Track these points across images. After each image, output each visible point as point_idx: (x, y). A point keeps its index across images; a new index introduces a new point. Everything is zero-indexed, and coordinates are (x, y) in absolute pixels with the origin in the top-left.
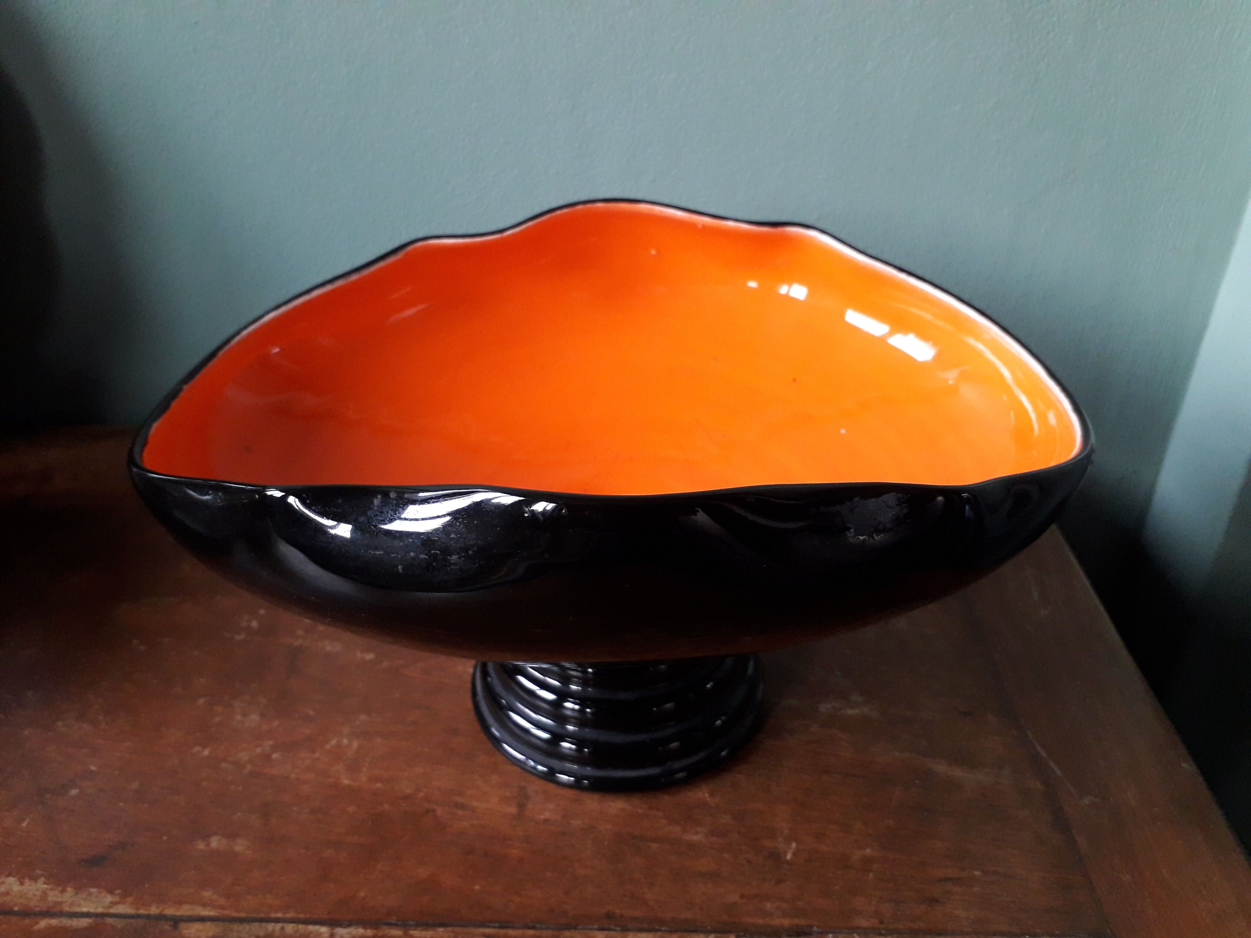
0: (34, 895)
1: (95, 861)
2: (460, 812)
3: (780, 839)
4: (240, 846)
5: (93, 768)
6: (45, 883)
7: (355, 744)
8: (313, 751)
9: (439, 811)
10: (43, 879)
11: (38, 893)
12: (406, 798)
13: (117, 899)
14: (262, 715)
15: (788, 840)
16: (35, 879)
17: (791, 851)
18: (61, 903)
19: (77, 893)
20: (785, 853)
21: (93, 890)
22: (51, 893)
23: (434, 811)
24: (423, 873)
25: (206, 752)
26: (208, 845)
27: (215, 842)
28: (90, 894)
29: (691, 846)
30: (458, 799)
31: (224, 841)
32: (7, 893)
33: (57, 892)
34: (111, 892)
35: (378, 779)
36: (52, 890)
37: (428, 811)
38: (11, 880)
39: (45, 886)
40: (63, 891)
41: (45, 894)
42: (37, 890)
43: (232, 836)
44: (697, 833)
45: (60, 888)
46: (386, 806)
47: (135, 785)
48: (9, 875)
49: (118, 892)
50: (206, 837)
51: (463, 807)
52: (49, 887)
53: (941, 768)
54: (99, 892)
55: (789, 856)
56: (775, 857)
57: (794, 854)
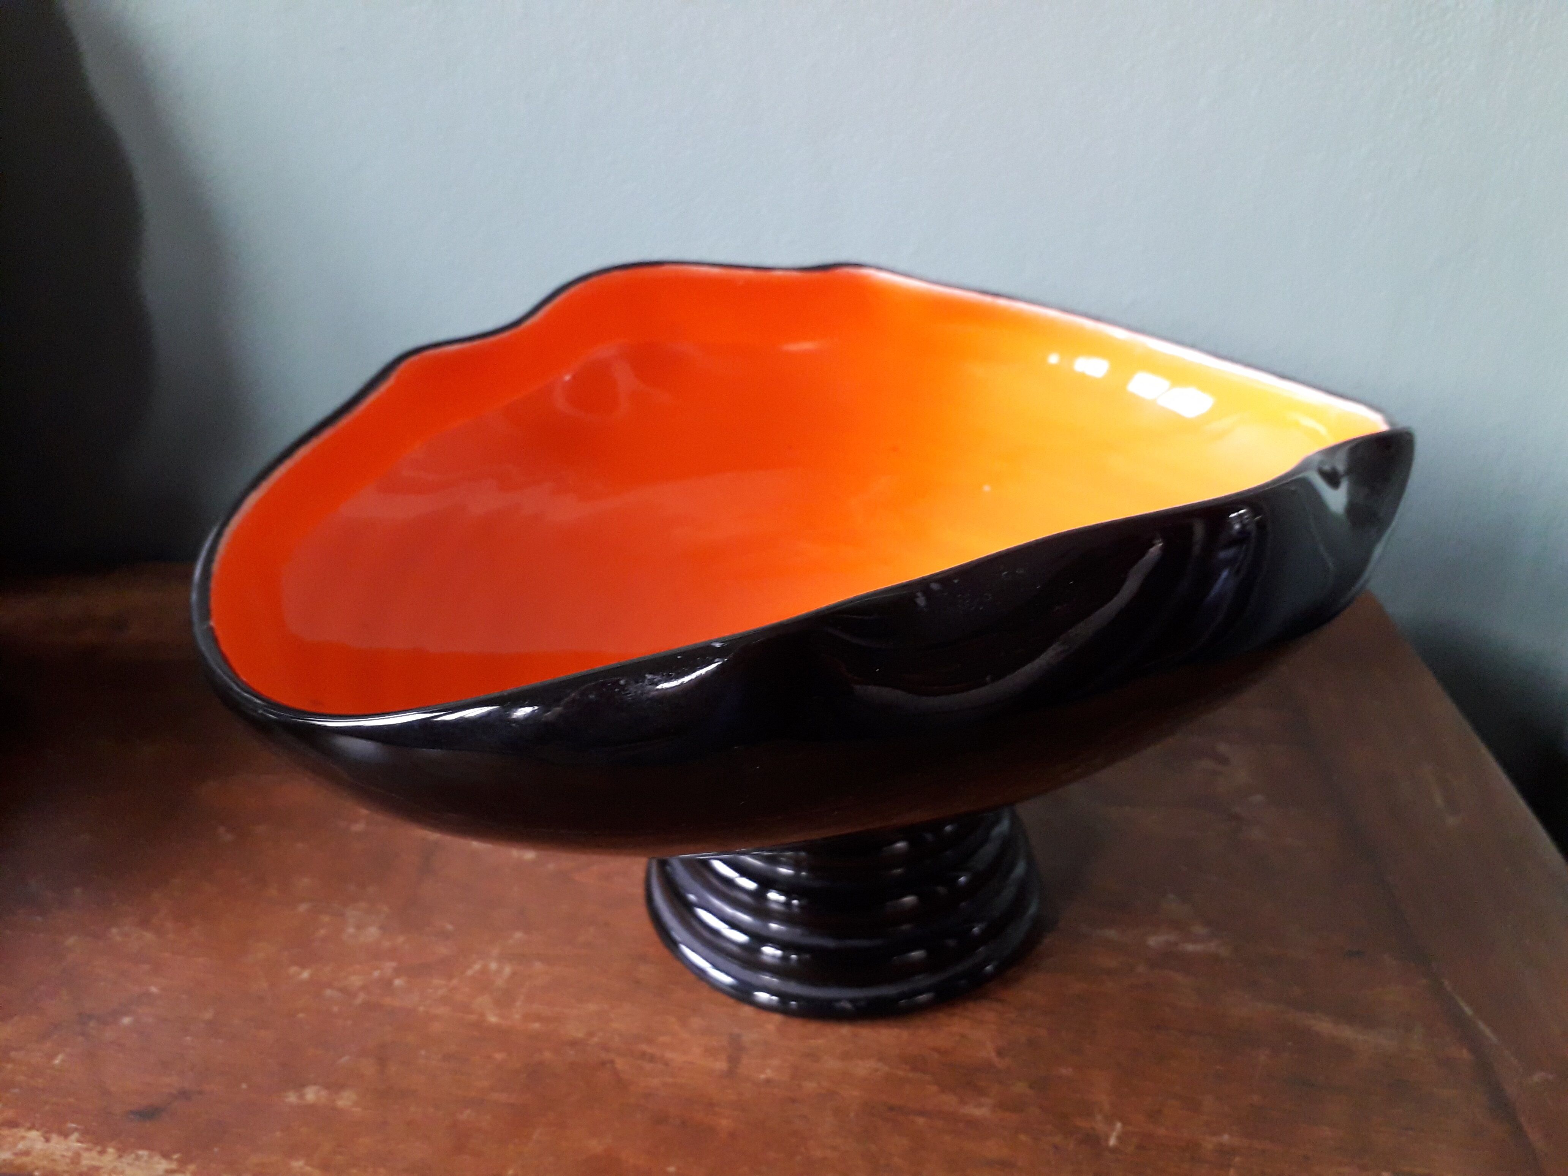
0: (63, 1156)
1: (149, 1114)
2: (648, 1066)
3: (1099, 1117)
4: (346, 1100)
5: (154, 989)
6: (78, 1141)
7: (508, 970)
8: (450, 977)
9: (620, 1064)
10: (75, 1135)
11: (70, 1154)
12: (574, 1043)
13: (173, 1166)
14: (382, 928)
15: (1110, 1120)
16: (65, 1135)
17: (1114, 1134)
18: (97, 1169)
19: (120, 1157)
20: (1107, 1139)
21: (143, 1153)
22: (86, 1155)
23: (612, 1062)
24: (595, 1146)
25: (306, 975)
26: (302, 1097)
27: (311, 1094)
28: (138, 1158)
29: (972, 1123)
30: (644, 1047)
31: (324, 1093)
32: (27, 1153)
33: (94, 1154)
34: (166, 1156)
35: (538, 1018)
36: (87, 1150)
37: (603, 1064)
38: (34, 1134)
39: (79, 1144)
40: (102, 1152)
41: (77, 1156)
42: (68, 1150)
43: (335, 1087)
44: (979, 1105)
45: (99, 1148)
46: (548, 1055)
47: (208, 1015)
48: (32, 1127)
49: (176, 1156)
50: (300, 1086)
51: (652, 1059)
52: (84, 1146)
53: (1324, 1026)
54: (150, 1157)
55: (1112, 1142)
56: (1093, 1141)
57: (1119, 1138)
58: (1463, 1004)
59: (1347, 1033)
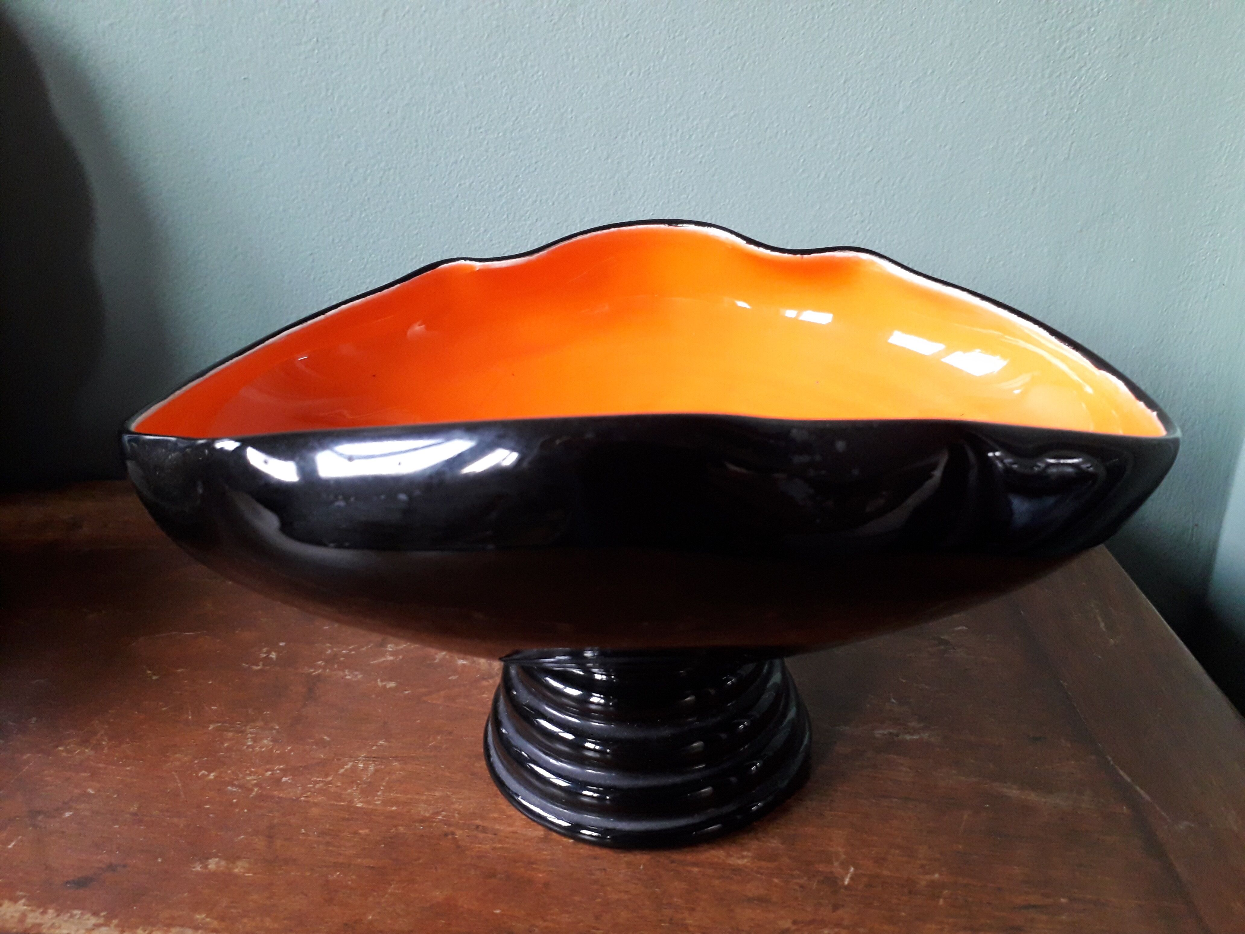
0: (12, 917)
1: (82, 883)
2: (481, 835)
3: (836, 864)
4: (239, 868)
5: (91, 791)
6: (24, 905)
7: (372, 768)
8: (326, 775)
9: (459, 833)
10: (23, 901)
11: (17, 915)
12: (423, 820)
13: (101, 921)
14: (274, 740)
15: (845, 865)
16: (14, 900)
17: (849, 875)
18: (40, 925)
19: (58, 916)
20: (843, 880)
21: (77, 912)
22: (31, 915)
23: (453, 833)
24: (438, 895)
25: (212, 776)
26: (206, 867)
27: (212, 864)
28: (72, 916)
29: (737, 870)
30: (478, 822)
31: (223, 863)
33: (37, 914)
34: (96, 914)
35: (396, 802)
36: (32, 911)
37: (446, 835)
39: (25, 907)
40: (44, 913)
41: (24, 916)
42: (16, 912)
43: (232, 858)
44: (743, 857)
45: (41, 910)
46: (401, 829)
47: (134, 808)
49: (103, 914)
50: (205, 858)
51: (485, 830)
52: (30, 908)
53: (1013, 792)
54: (82, 914)
55: (847, 881)
56: (832, 881)
57: (852, 879)
58: (1122, 773)
59: (1033, 797)
